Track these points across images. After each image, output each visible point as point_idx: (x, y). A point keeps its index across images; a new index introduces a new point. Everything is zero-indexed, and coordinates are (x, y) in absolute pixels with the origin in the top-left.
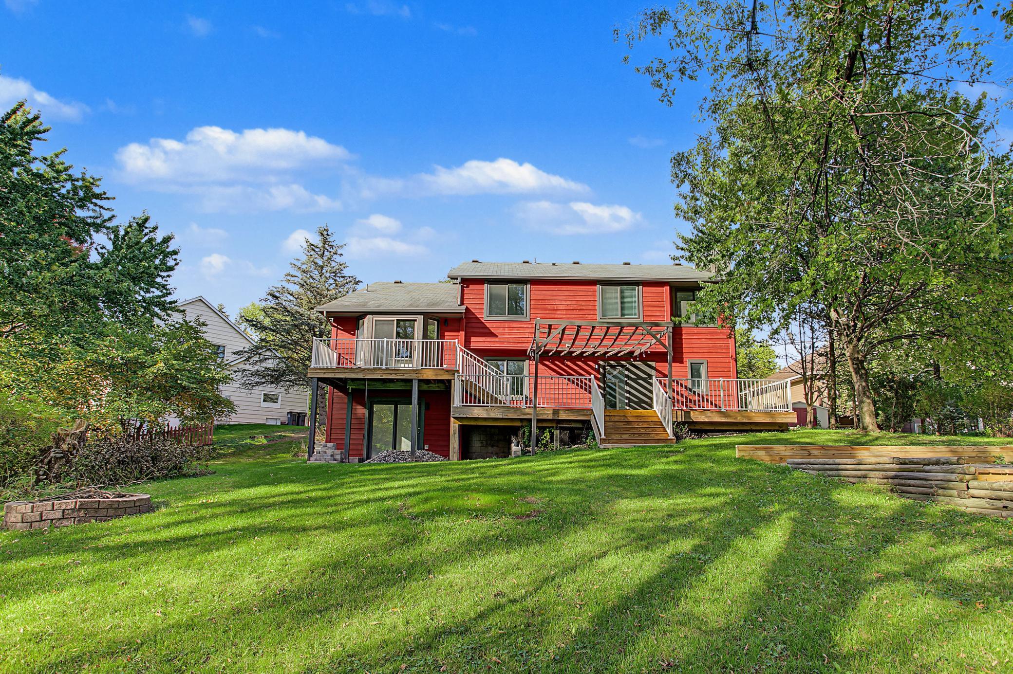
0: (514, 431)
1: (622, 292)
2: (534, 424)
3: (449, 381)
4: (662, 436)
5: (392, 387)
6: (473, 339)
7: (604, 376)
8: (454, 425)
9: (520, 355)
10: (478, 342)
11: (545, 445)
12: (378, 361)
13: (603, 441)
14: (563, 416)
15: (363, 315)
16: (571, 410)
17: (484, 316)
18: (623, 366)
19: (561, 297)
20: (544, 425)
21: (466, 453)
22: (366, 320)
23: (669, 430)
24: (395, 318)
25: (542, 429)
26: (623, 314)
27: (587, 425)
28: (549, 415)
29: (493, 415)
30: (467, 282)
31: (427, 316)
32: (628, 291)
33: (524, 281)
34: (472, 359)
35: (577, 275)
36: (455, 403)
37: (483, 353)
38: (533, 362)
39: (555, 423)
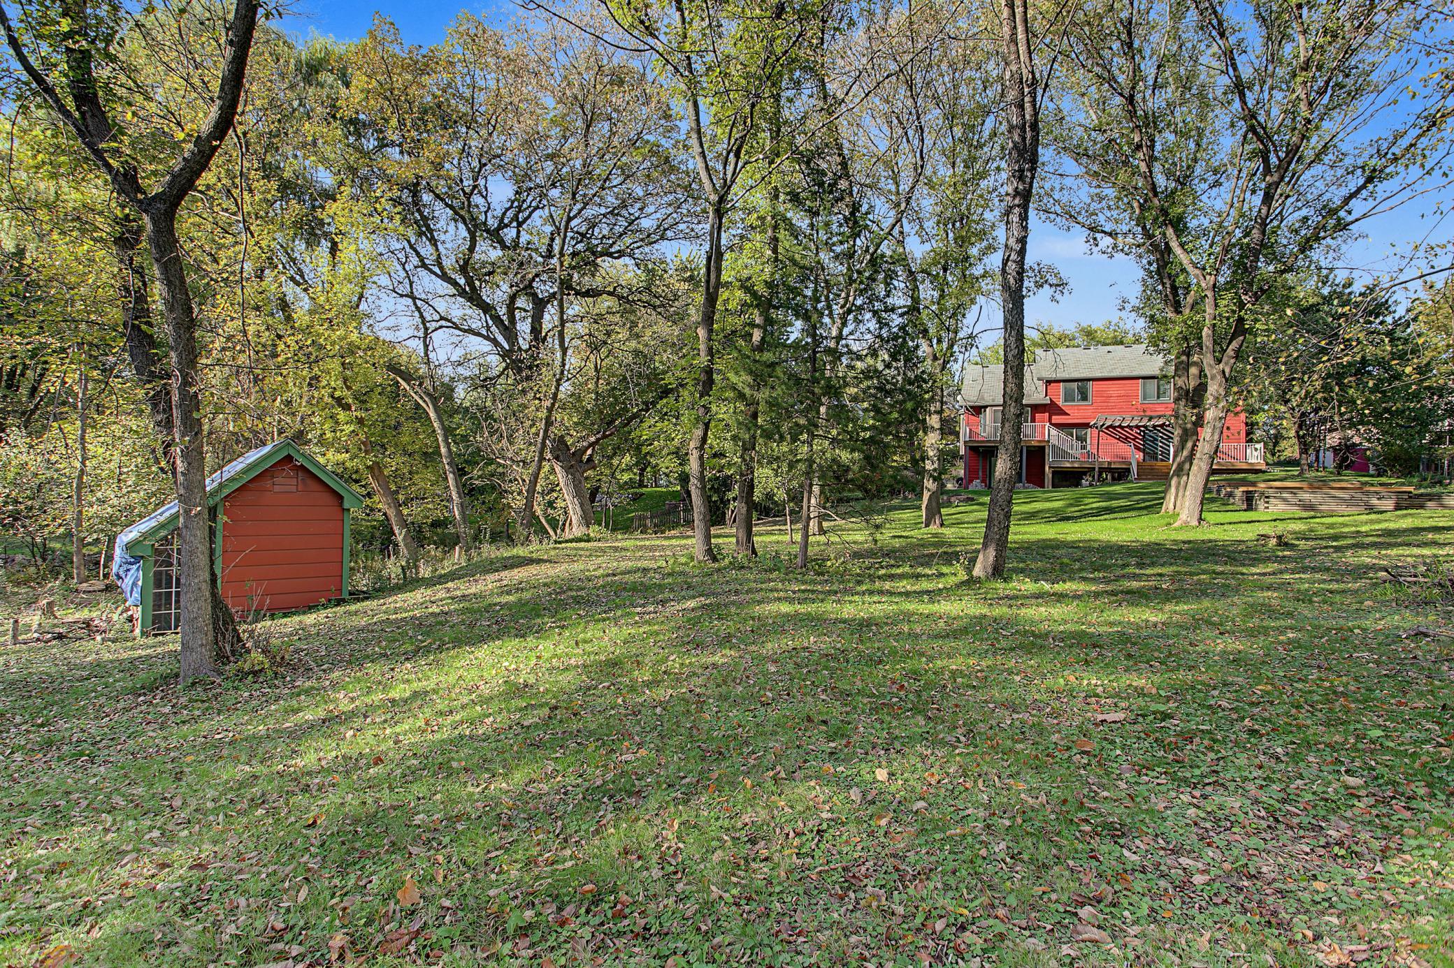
0: (1085, 473)
1: (1158, 384)
2: (1094, 470)
3: (1044, 447)
6: (1054, 417)
7: (1144, 437)
8: (1048, 470)
9: (1086, 426)
10: (1057, 419)
11: (1105, 481)
12: (996, 435)
13: (1136, 478)
14: (1113, 465)
15: (986, 407)
16: (1119, 462)
17: (1061, 403)
18: (1159, 431)
19: (1113, 389)
20: (1102, 470)
21: (1056, 485)
22: (987, 410)
25: (1100, 473)
26: (1158, 397)
27: (1128, 471)
28: (1105, 464)
29: (1070, 465)
30: (1049, 382)
32: (1163, 381)
33: (1089, 380)
34: (1054, 432)
35: (1126, 373)
36: (1049, 458)
37: (1059, 426)
38: (1095, 431)
39: (1109, 470)
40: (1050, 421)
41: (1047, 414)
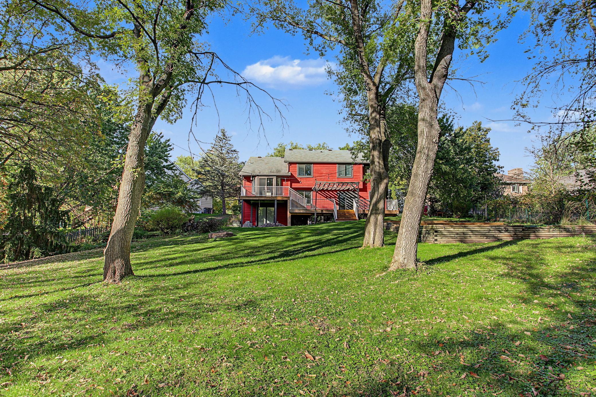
0: (309, 217)
1: (346, 167)
2: (315, 215)
3: (287, 200)
4: (354, 218)
5: (266, 202)
6: (293, 184)
7: (339, 196)
8: (289, 215)
9: (310, 189)
10: (295, 185)
11: (319, 221)
12: (261, 193)
13: (337, 220)
14: (324, 212)
15: (254, 176)
16: (327, 210)
17: (297, 176)
18: (346, 193)
19: (324, 169)
20: (318, 215)
21: (293, 224)
22: (256, 178)
23: (357, 216)
24: (266, 177)
25: (318, 216)
26: (346, 175)
27: (332, 215)
28: (320, 212)
29: (302, 212)
30: (290, 164)
31: (278, 177)
32: (348, 167)
33: (311, 163)
34: (294, 192)
35: (330, 161)
36: (289, 208)
37: (296, 189)
38: (315, 193)
39: (322, 214)
40: (291, 187)
41: (289, 182)
